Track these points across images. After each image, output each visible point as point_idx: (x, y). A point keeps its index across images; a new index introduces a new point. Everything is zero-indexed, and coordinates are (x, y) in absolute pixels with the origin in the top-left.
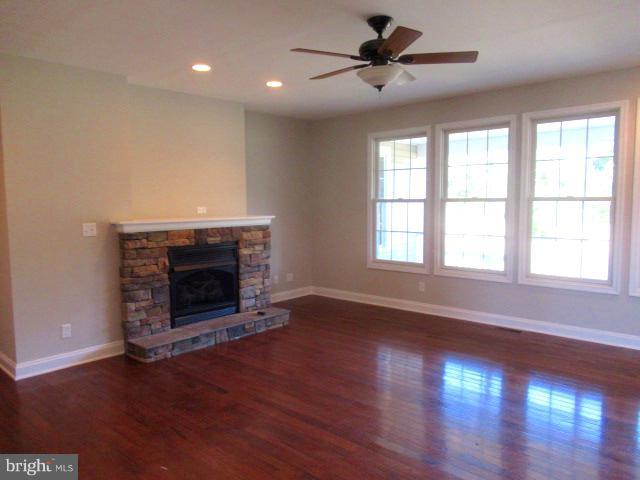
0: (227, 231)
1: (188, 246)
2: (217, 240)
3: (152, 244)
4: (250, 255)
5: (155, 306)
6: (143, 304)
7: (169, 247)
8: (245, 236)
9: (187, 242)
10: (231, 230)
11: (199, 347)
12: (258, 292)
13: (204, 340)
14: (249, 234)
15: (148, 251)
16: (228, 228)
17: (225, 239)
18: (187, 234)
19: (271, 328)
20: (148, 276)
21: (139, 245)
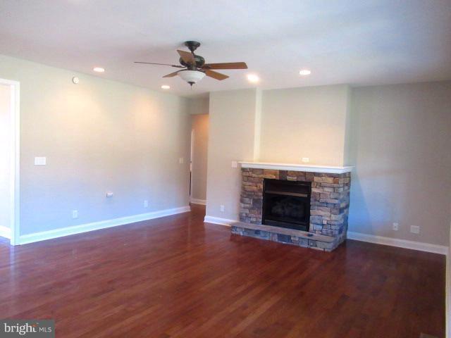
0: (302, 174)
1: (274, 180)
2: (295, 179)
3: (254, 175)
4: (320, 194)
5: (252, 208)
6: (248, 205)
7: (265, 179)
8: (316, 179)
9: (274, 177)
10: (305, 173)
11: (258, 237)
12: (325, 222)
13: (262, 234)
14: (319, 178)
15: (252, 179)
16: (302, 172)
17: (299, 180)
18: (274, 172)
19: (312, 248)
20: (251, 192)
21: (248, 174)
